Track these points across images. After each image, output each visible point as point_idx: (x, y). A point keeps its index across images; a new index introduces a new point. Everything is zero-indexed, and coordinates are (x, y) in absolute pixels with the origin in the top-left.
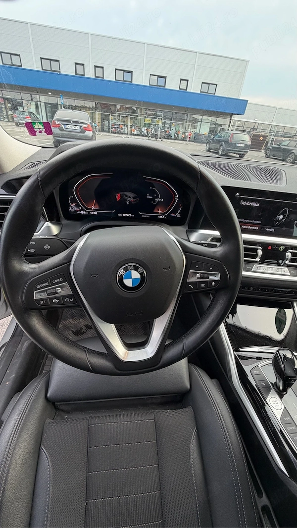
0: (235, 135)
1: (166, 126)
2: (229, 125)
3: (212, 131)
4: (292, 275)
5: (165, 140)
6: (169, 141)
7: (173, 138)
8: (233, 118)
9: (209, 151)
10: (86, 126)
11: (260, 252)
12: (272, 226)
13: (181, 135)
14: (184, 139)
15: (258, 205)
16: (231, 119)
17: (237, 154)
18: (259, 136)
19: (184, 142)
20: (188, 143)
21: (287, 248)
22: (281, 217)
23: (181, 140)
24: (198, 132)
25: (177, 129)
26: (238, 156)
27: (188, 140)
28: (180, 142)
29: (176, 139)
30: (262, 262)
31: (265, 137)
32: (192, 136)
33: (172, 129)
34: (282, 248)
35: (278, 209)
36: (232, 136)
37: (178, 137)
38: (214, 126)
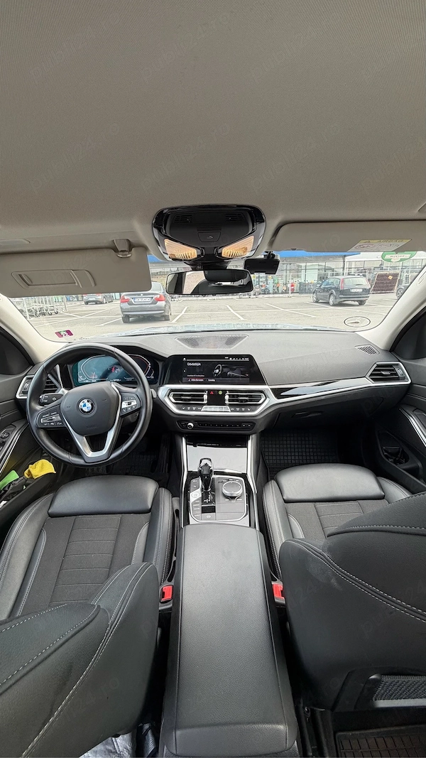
0: (346, 280)
1: (261, 280)
2: (344, 268)
3: (322, 278)
4: (232, 411)
5: (261, 296)
6: (266, 296)
7: (271, 292)
8: (346, 260)
9: (317, 302)
10: (159, 296)
11: (205, 397)
12: (212, 377)
13: (282, 288)
14: (286, 292)
15: (200, 364)
16: (344, 261)
17: (354, 301)
18: (387, 275)
19: (287, 295)
20: (291, 295)
21: (225, 392)
22: (217, 371)
23: (282, 293)
24: (303, 281)
25: (276, 282)
26: (357, 303)
27: (290, 292)
28: (281, 295)
29: (276, 293)
30: (208, 404)
31: (395, 275)
32: (296, 287)
33: (269, 282)
34: (220, 393)
35: (214, 366)
36: (343, 281)
37: (278, 290)
38: (323, 272)
